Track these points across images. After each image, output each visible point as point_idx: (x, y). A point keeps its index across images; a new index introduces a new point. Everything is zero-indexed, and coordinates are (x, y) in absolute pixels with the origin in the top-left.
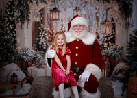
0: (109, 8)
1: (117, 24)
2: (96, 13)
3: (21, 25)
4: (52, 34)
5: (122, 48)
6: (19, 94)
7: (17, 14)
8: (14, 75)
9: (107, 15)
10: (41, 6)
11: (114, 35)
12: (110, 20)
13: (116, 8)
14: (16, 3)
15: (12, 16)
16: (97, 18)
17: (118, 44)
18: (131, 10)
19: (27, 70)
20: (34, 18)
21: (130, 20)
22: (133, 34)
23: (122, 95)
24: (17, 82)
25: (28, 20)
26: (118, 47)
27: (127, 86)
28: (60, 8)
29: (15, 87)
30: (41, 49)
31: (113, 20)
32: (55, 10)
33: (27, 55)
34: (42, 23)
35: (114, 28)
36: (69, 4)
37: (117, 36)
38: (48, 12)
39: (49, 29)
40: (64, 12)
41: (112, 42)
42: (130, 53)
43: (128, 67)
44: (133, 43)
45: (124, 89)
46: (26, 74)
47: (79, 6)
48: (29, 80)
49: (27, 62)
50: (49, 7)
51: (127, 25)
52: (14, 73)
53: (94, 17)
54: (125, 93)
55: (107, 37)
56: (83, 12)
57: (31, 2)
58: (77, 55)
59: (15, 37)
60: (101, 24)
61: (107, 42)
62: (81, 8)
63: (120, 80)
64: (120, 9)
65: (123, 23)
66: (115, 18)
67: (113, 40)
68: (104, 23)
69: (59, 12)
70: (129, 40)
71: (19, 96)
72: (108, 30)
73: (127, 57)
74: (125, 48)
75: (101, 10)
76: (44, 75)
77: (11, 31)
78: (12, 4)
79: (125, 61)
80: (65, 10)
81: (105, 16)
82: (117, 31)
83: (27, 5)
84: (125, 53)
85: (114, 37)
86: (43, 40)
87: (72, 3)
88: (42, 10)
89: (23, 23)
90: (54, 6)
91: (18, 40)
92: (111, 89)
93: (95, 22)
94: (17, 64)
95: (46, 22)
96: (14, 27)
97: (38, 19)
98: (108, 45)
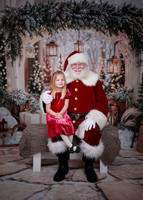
0: (117, 42)
1: (127, 61)
2: (102, 48)
3: (12, 63)
4: (48, 73)
5: (132, 91)
6: (9, 143)
7: (7, 49)
8: (4, 122)
9: (115, 50)
10: (36, 39)
11: (123, 75)
12: (118, 56)
13: (126, 42)
14: (6, 36)
15: (2, 51)
16: (103, 54)
17: (128, 85)
19: (18, 115)
20: (27, 53)
23: (132, 147)
24: (7, 130)
25: (21, 56)
26: (128, 89)
28: (58, 42)
29: (5, 136)
30: (35, 90)
31: (122, 57)
32: (52, 44)
33: (19, 98)
35: (123, 66)
36: (69, 37)
37: (126, 75)
38: (44, 46)
39: (44, 67)
40: (63, 47)
41: (120, 83)
43: (139, 113)
45: (133, 139)
46: (18, 120)
47: (81, 39)
48: (21, 127)
49: (19, 107)
50: (45, 40)
51: (139, 63)
52: (3, 120)
53: (100, 53)
54: (134, 144)
55: (115, 77)
56: (86, 46)
57: (24, 34)
59: (4, 76)
60: (108, 61)
61: (115, 83)
62: (84, 41)
63: (131, 128)
64: (130, 44)
65: (134, 59)
66: (125, 54)
67: (122, 81)
68: (111, 60)
69: (57, 46)
70: (141, 81)
71: (9, 146)
72: (116, 69)
73: (139, 101)
74: (136, 91)
75: (108, 45)
76: (38, 122)
78: (2, 37)
79: (135, 106)
80: (64, 44)
81: (113, 52)
82: (127, 70)
83: (19, 38)
84: (136, 96)
85: (123, 77)
86: (37, 81)
87: (72, 36)
88: (37, 44)
89: (14, 59)
90: (51, 40)
91: (9, 79)
92: (118, 141)
93: (100, 58)
94: (7, 108)
95: (41, 58)
96: (4, 65)
97: (32, 55)
98: (116, 87)
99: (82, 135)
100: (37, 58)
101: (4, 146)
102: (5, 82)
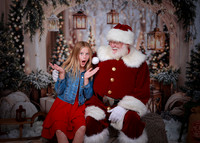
0: (160, 12)
1: (172, 35)
2: (141, 19)
3: (31, 37)
5: (179, 71)
6: (27, 136)
7: (25, 21)
8: (21, 110)
9: (157, 21)
10: (60, 8)
11: (168, 51)
12: (161, 28)
13: (171, 11)
14: (24, 5)
15: (19, 23)
16: (143, 27)
17: (174, 64)
18: (193, 14)
19: (39, 101)
20: (49, 26)
21: (191, 29)
22: (195, 51)
23: (179, 140)
24: (25, 119)
25: (42, 29)
26: (173, 69)
27: (187, 128)
28: (87, 12)
29: (22, 126)
31: (166, 29)
32: (80, 14)
33: (39, 80)
34: (61, 33)
35: (167, 41)
36: (100, 6)
37: (171, 52)
38: (71, 17)
39: (71, 42)
40: (94, 18)
41: (164, 62)
42: (192, 78)
43: (188, 99)
44: (195, 63)
45: (181, 131)
46: (38, 107)
47: (115, 8)
48: (42, 116)
49: (39, 91)
50: (71, 9)
51: (187, 37)
52: (21, 107)
53: (138, 25)
55: (157, 54)
56: (122, 17)
57: (46, 3)
58: (112, 79)
59: (21, 54)
60: (149, 34)
61: (157, 61)
62: (119, 11)
63: (176, 117)
64: (176, 13)
66: (169, 26)
67: (166, 59)
68: (153, 33)
69: (85, 17)
70: (190, 58)
71: (28, 139)
72: (159, 44)
73: (187, 83)
74: (184, 71)
75: (148, 15)
77: (17, 45)
78: (19, 5)
79: (183, 90)
80: (95, 14)
81: (154, 23)
82: (172, 46)
83: (40, 7)
84: (184, 77)
85: (168, 55)
86: (62, 59)
87: (105, 5)
88: (62, 14)
89: (33, 33)
90: (78, 9)
91: (27, 58)
92: (164, 132)
93: (139, 31)
94: (25, 92)
95: (67, 31)
96: (21, 39)
97: (56, 28)
98: (159, 66)
99: (119, 126)
100: (62, 31)
101: (21, 139)
102: (22, 61)
